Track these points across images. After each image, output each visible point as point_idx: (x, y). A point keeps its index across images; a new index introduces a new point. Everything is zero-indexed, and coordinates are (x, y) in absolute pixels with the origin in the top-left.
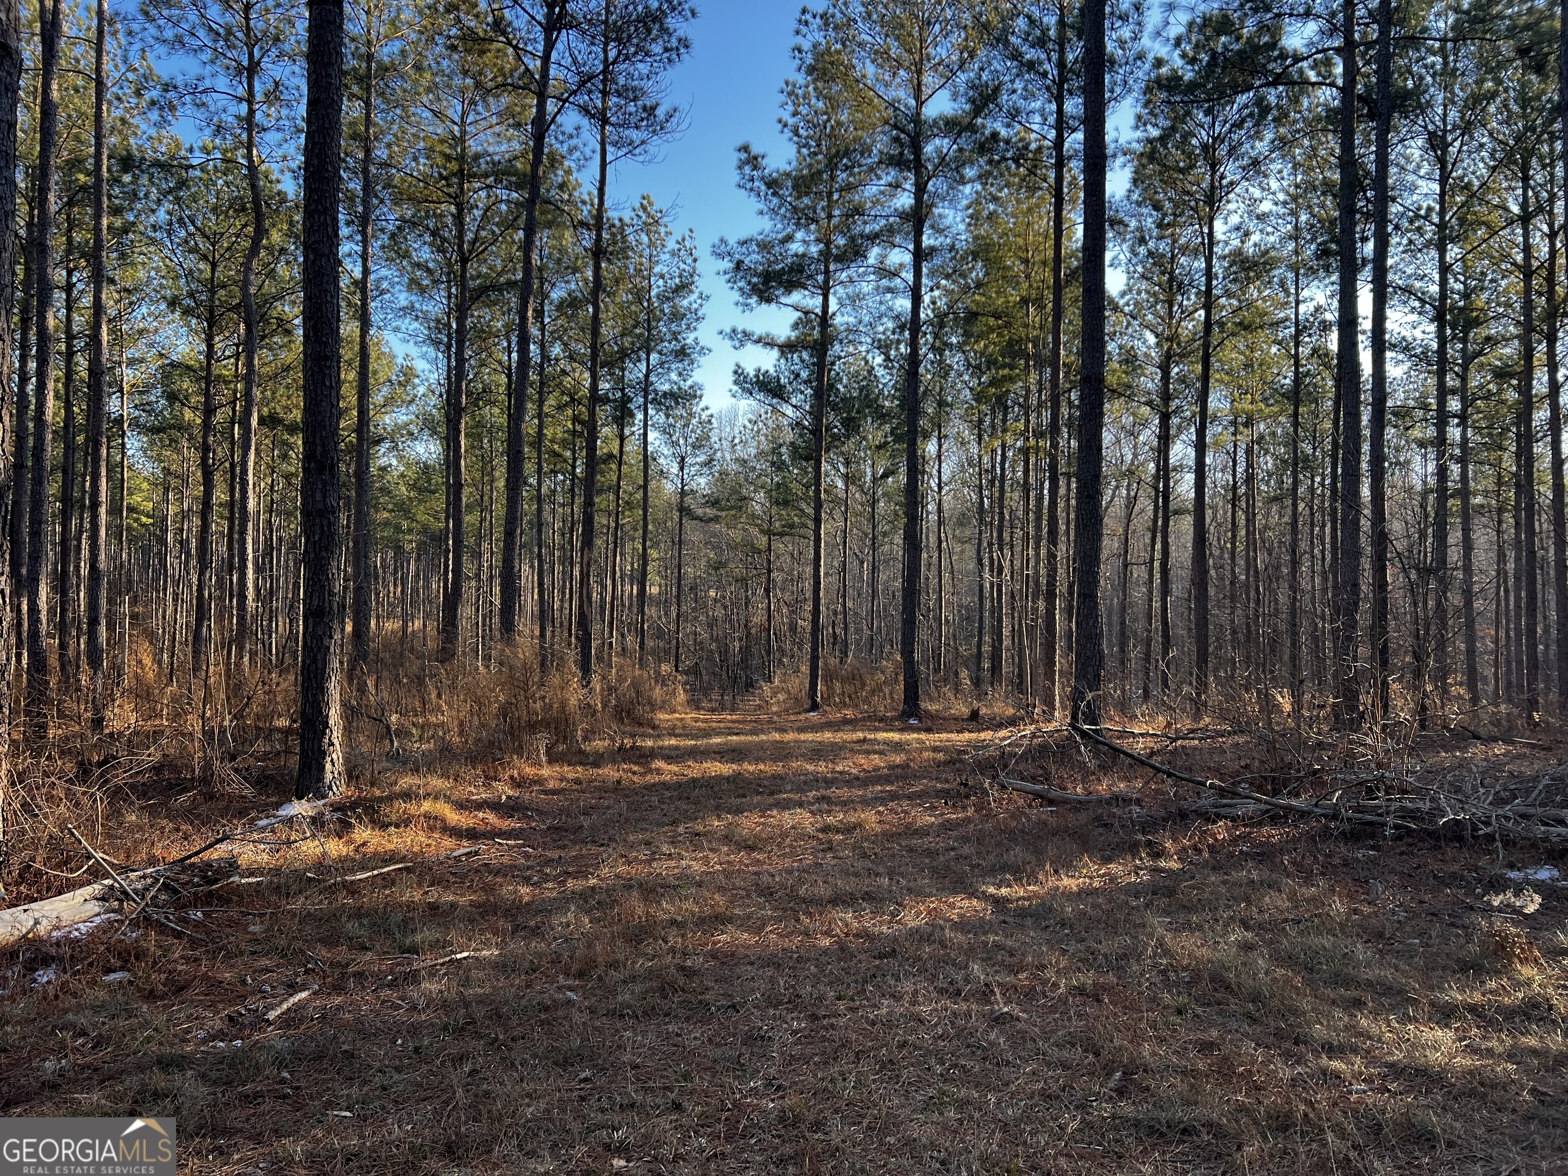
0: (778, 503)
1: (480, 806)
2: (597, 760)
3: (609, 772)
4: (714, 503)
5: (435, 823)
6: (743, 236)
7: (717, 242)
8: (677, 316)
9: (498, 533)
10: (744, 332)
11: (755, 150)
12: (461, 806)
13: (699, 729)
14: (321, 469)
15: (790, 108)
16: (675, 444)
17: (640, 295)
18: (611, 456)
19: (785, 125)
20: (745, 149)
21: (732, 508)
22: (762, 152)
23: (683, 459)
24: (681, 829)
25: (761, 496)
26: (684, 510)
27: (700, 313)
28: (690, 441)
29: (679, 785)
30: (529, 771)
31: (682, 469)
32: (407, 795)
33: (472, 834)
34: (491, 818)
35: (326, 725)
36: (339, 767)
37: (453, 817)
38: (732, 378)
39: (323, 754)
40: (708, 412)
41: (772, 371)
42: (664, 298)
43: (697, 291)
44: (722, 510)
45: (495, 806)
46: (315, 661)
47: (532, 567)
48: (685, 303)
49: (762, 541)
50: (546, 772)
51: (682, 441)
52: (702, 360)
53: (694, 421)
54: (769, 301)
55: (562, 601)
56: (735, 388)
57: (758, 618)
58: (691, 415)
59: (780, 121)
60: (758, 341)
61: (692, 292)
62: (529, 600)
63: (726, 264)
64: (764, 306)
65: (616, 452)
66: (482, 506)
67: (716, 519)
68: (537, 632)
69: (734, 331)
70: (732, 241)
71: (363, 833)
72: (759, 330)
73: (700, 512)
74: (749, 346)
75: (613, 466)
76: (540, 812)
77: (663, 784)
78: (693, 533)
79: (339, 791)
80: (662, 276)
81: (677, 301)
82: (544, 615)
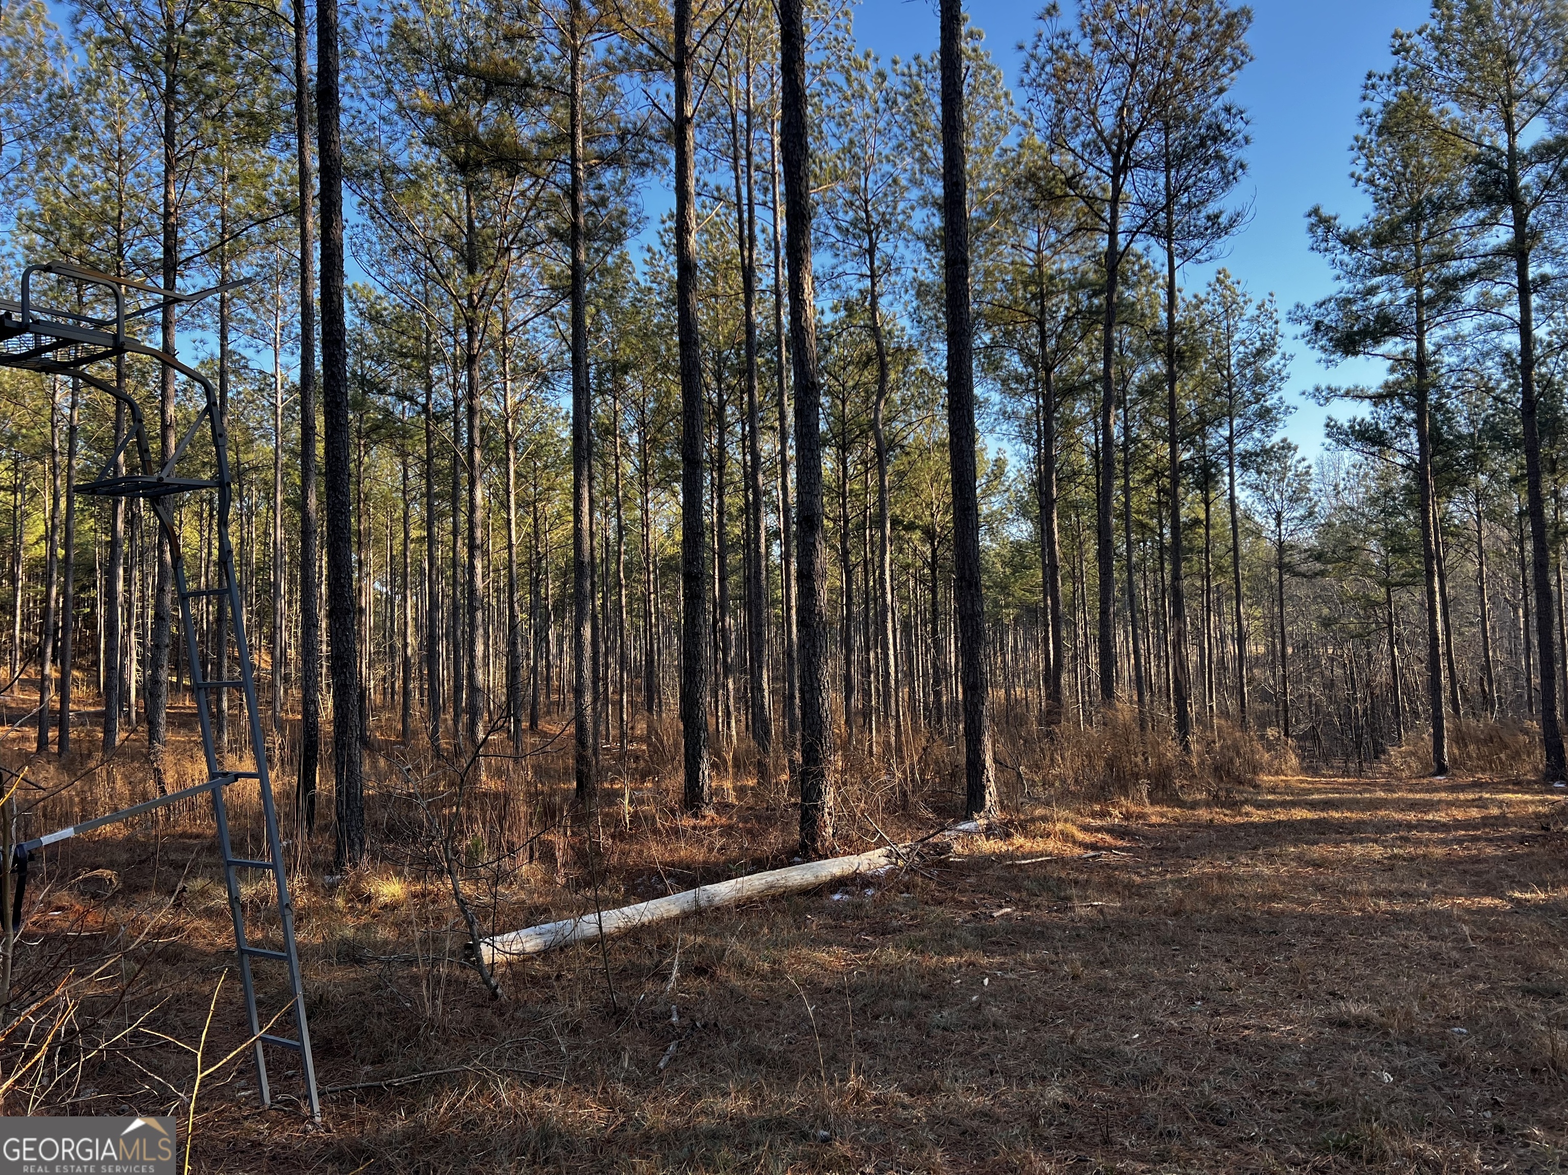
0: (1394, 551)
1: (1099, 830)
2: (1194, 805)
3: (1203, 814)
4: (1319, 557)
5: (1066, 837)
6: (1320, 298)
7: (1292, 308)
8: (1259, 379)
9: (1093, 600)
10: (1329, 388)
11: (1325, 212)
12: (1085, 828)
13: (1303, 789)
14: (970, 586)
15: (1363, 161)
16: (1269, 500)
17: (1219, 365)
18: (1196, 522)
19: (1359, 179)
20: (1316, 212)
21: (1338, 560)
22: (1333, 214)
23: (1279, 514)
24: (1260, 852)
25: (1373, 545)
26: (1283, 567)
27: (1284, 374)
28: (1286, 494)
29: (1265, 825)
30: (1134, 808)
31: (1278, 525)
32: (1044, 819)
33: (1093, 847)
34: (1108, 838)
35: (984, 767)
36: (995, 798)
37: (1080, 836)
38: (1323, 431)
39: (983, 787)
40: (1306, 464)
41: (1368, 418)
42: (1244, 364)
43: (1279, 353)
44: (1329, 562)
45: (1110, 831)
46: (973, 721)
47: (1126, 632)
48: (1268, 364)
49: (1380, 594)
50: (1149, 810)
51: (1277, 497)
52: (1289, 419)
53: (1290, 474)
54: (1356, 353)
55: (1158, 666)
56: (1328, 441)
57: (1383, 677)
58: (1286, 469)
59: (1352, 175)
60: (1347, 394)
61: (1274, 353)
62: (1125, 667)
63: (1305, 328)
64: (1351, 359)
65: (1202, 516)
66: (1075, 577)
67: (1322, 573)
68: (1135, 698)
69: (1317, 389)
70: (1309, 304)
71: (1018, 840)
72: (1345, 384)
73: (1304, 568)
74: (1336, 401)
75: (1202, 531)
76: (1145, 837)
77: (1252, 823)
78: (1297, 589)
79: (997, 815)
80: (1243, 343)
81: (1258, 364)
82: (1140, 681)
